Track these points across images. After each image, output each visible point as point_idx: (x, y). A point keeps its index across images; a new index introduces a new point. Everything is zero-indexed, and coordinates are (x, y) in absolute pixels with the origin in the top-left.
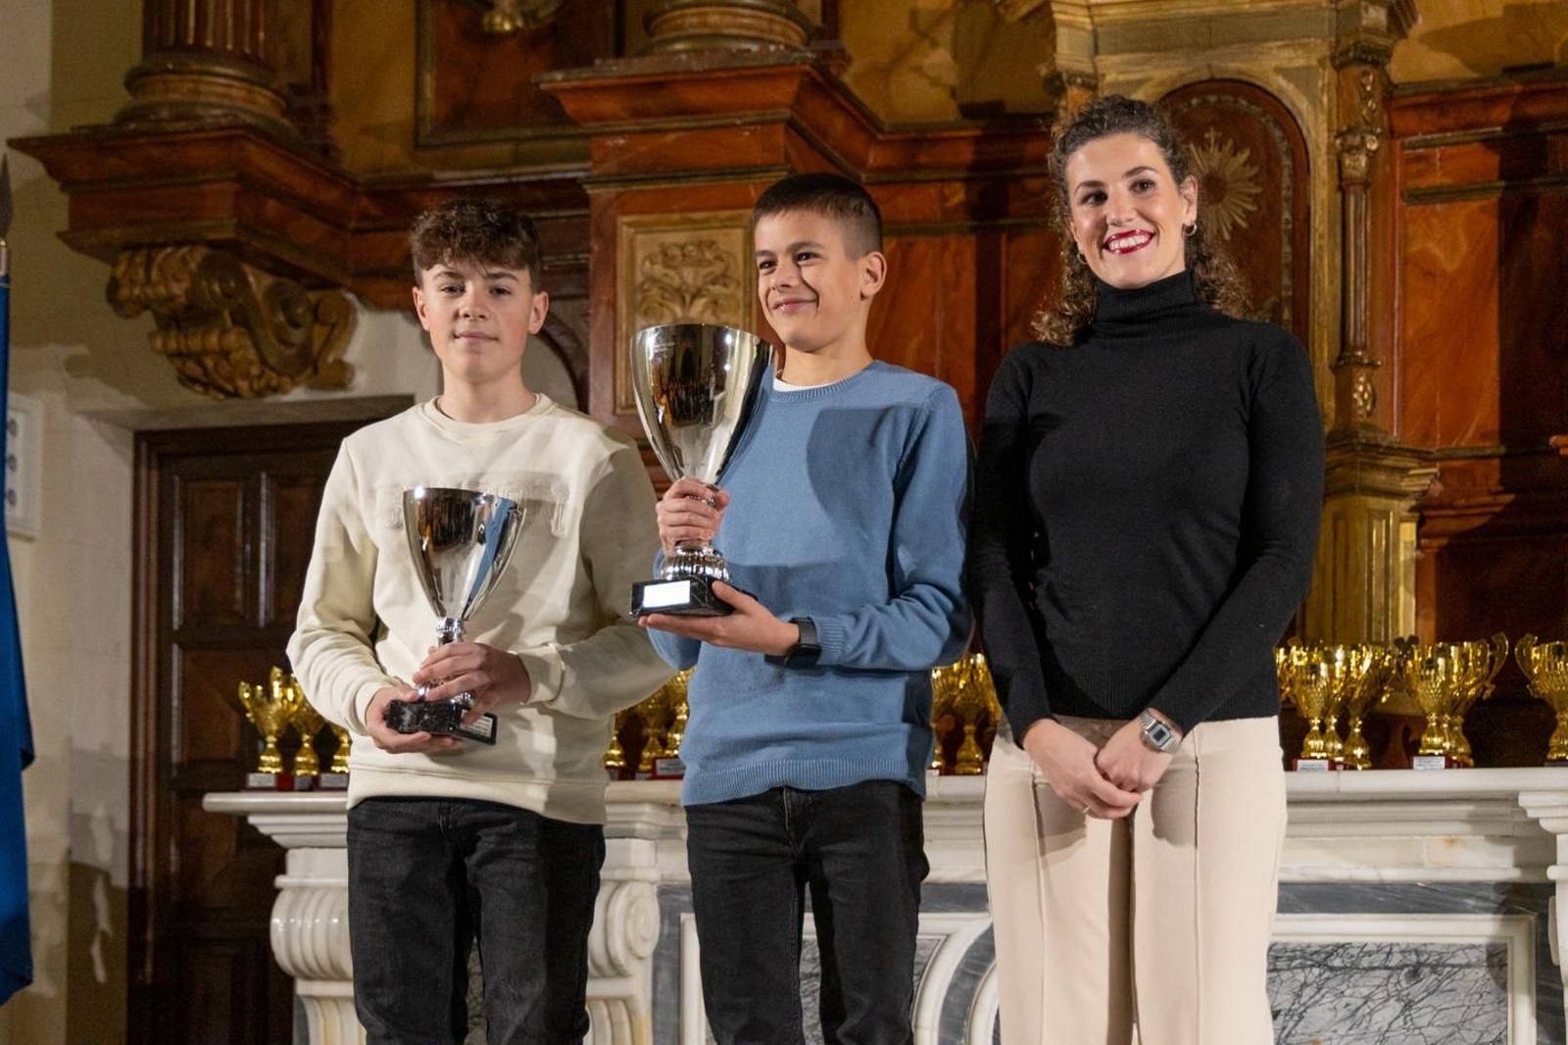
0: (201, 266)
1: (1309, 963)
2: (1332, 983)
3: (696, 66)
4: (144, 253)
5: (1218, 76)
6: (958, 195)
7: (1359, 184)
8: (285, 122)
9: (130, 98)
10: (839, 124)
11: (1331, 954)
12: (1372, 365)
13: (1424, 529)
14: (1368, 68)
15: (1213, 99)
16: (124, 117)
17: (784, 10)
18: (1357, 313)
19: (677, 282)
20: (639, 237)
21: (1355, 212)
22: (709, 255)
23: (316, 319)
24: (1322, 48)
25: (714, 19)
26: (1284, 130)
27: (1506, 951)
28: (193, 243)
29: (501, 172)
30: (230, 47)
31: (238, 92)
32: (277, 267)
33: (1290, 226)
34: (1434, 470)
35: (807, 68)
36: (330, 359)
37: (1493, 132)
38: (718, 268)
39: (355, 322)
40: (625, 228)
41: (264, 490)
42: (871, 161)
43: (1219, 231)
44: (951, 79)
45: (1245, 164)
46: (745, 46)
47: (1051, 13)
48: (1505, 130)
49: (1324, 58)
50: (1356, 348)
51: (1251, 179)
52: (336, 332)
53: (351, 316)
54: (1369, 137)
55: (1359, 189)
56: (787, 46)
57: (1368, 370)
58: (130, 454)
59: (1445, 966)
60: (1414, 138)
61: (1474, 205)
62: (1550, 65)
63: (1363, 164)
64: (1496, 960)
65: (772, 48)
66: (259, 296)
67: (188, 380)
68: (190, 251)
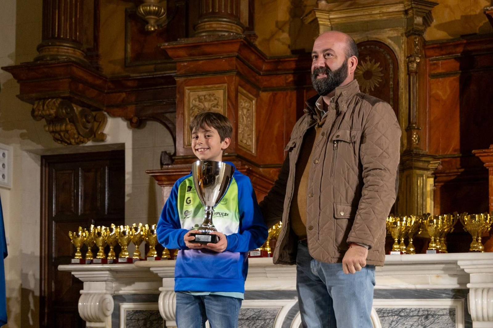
0: (59, 104)
1: (394, 314)
2: (401, 321)
3: (208, 40)
4: (42, 101)
5: (370, 40)
6: (291, 78)
7: (414, 72)
8: (85, 60)
9: (38, 53)
10: (253, 57)
11: (401, 312)
12: (418, 129)
13: (436, 180)
14: (417, 36)
15: (368, 47)
16: (37, 60)
17: (236, 22)
18: (414, 113)
19: (203, 107)
20: (191, 93)
21: (413, 81)
22: (212, 98)
23: (95, 120)
24: (402, 30)
25: (214, 25)
26: (390, 56)
27: (455, 310)
28: (57, 98)
29: (151, 74)
30: (68, 37)
31: (71, 51)
32: (82, 104)
33: (392, 86)
34: (439, 162)
35: (242, 40)
36: (99, 133)
37: (458, 55)
38: (215, 102)
39: (107, 120)
40: (187, 90)
41: (80, 173)
42: (264, 68)
43: (370, 88)
44: (289, 42)
45: (378, 67)
46: (223, 33)
47: (318, 21)
48: (461, 55)
49: (403, 33)
50: (413, 124)
51: (380, 72)
52: (101, 124)
53: (105, 119)
54: (417, 58)
55: (414, 74)
56: (236, 33)
57: (417, 130)
58: (40, 163)
59: (436, 315)
60: (433, 58)
61: (452, 78)
62: (475, 34)
63: (415, 66)
64: (452, 313)
65: (232, 34)
66: (77, 113)
67: (56, 140)
68: (56, 100)
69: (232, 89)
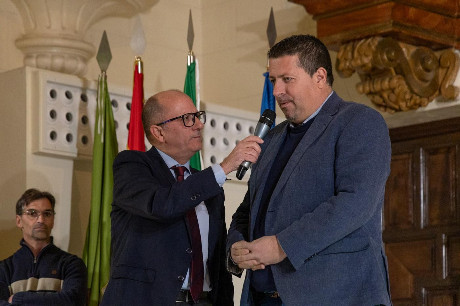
0: (377, 47)
4: (351, 43)
28: (374, 36)
32: (418, 42)
36: (447, 86)
41: (421, 157)
52: (449, 71)
66: (408, 58)
68: (372, 40)
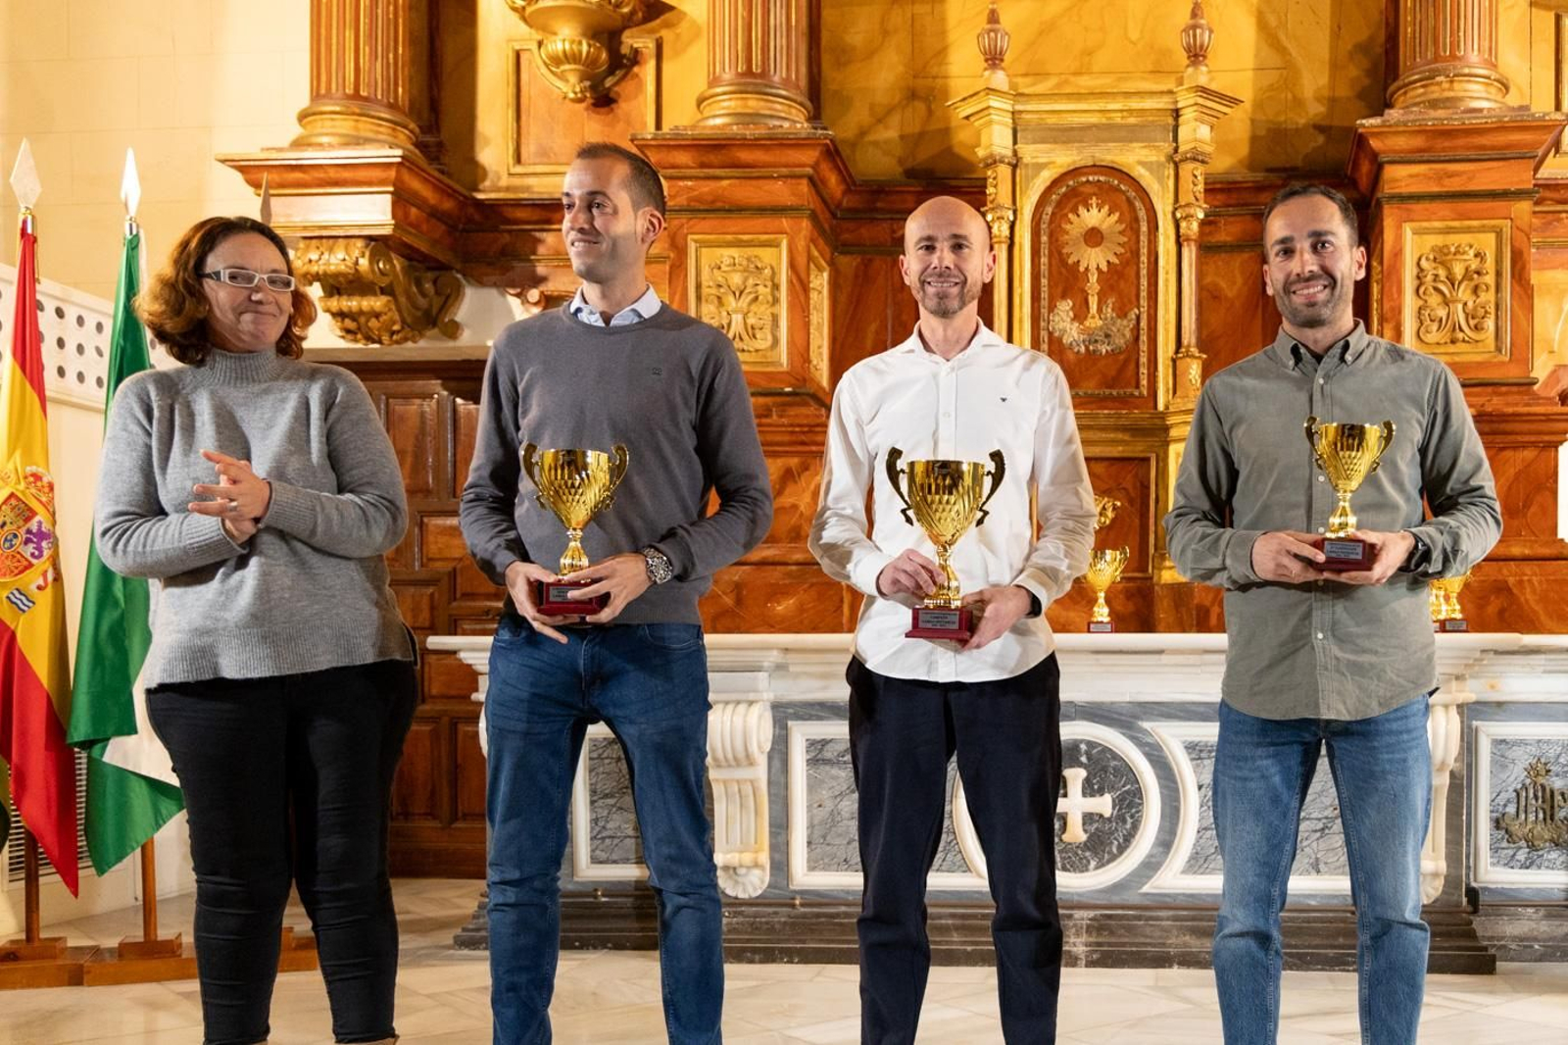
3: (745, 135)
5: (1098, 163)
7: (1192, 240)
9: (300, 130)
10: (833, 179)
12: (1200, 358)
14: (1198, 164)
15: (1094, 177)
18: (1191, 323)
20: (703, 250)
21: (1189, 258)
23: (435, 291)
24: (1166, 150)
26: (1141, 201)
30: (379, 97)
33: (1146, 265)
35: (828, 142)
36: (446, 318)
39: (463, 292)
40: (693, 243)
43: (1099, 266)
44: (898, 151)
45: (1116, 222)
46: (778, 123)
49: (1167, 156)
50: (1189, 346)
51: (1120, 233)
52: (450, 301)
53: (460, 289)
54: (1198, 210)
55: (1189, 243)
57: (1198, 361)
61: (1246, 256)
63: (1195, 227)
65: (799, 126)
67: (346, 331)
69: (800, 248)
